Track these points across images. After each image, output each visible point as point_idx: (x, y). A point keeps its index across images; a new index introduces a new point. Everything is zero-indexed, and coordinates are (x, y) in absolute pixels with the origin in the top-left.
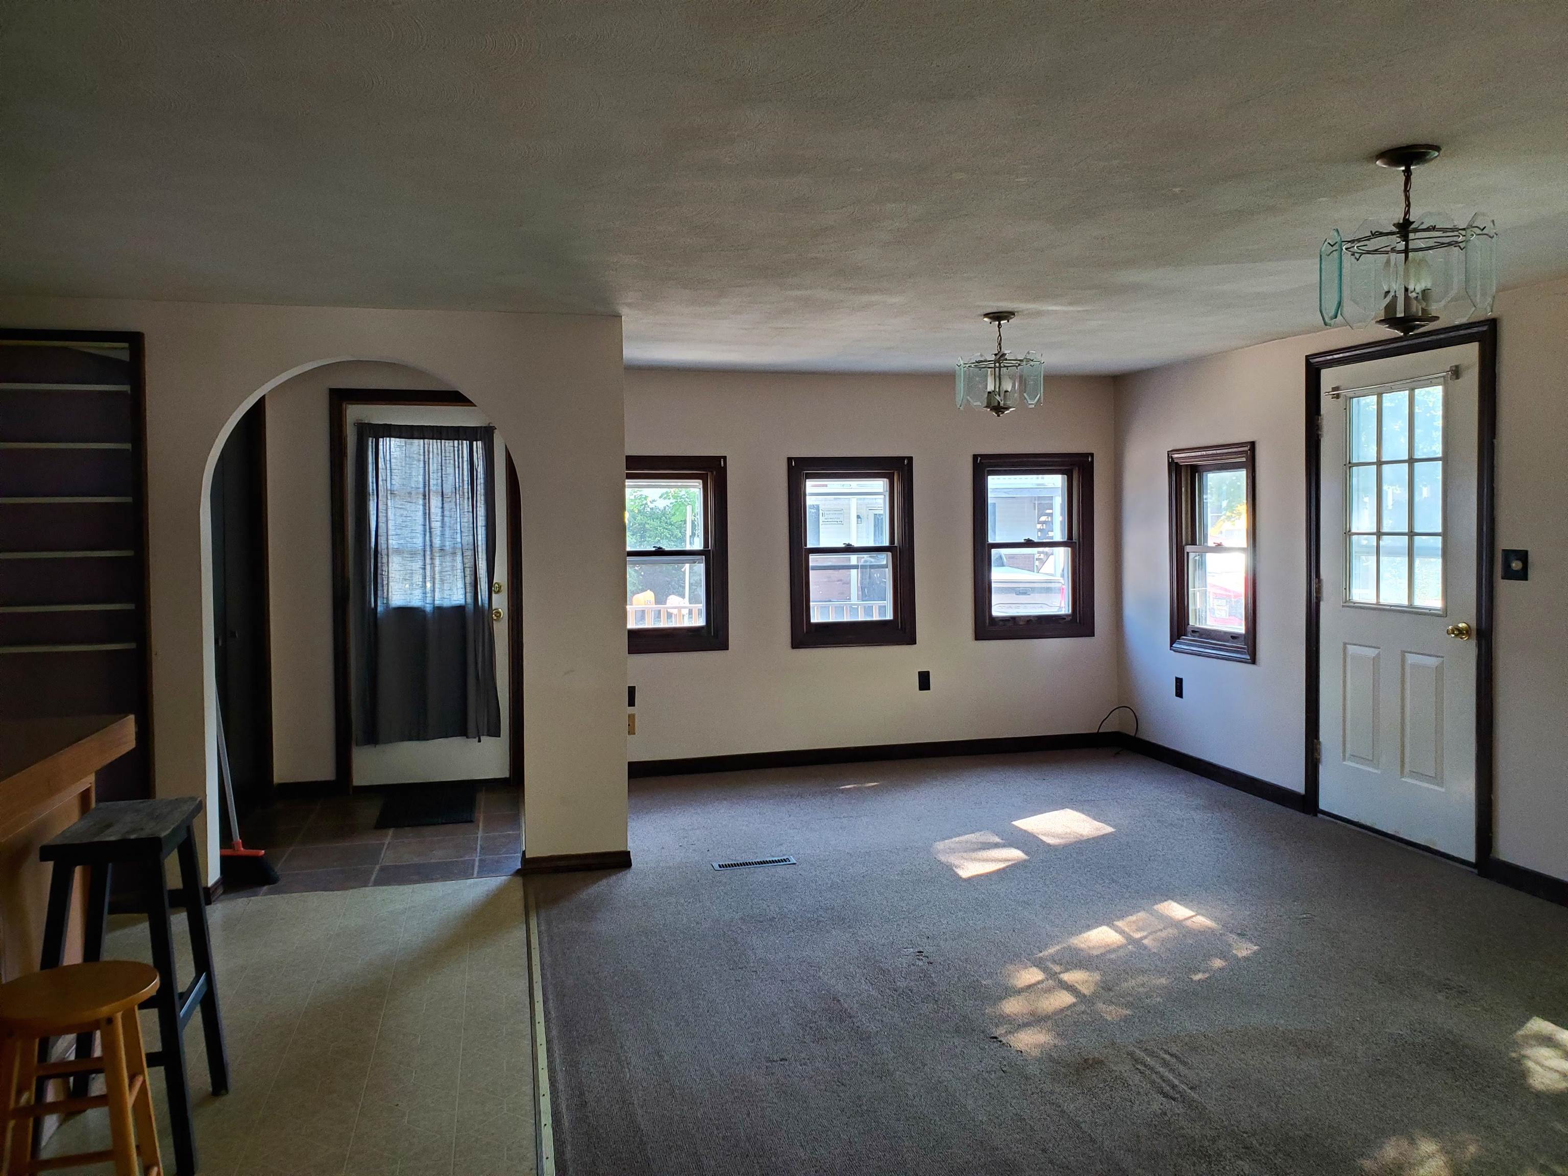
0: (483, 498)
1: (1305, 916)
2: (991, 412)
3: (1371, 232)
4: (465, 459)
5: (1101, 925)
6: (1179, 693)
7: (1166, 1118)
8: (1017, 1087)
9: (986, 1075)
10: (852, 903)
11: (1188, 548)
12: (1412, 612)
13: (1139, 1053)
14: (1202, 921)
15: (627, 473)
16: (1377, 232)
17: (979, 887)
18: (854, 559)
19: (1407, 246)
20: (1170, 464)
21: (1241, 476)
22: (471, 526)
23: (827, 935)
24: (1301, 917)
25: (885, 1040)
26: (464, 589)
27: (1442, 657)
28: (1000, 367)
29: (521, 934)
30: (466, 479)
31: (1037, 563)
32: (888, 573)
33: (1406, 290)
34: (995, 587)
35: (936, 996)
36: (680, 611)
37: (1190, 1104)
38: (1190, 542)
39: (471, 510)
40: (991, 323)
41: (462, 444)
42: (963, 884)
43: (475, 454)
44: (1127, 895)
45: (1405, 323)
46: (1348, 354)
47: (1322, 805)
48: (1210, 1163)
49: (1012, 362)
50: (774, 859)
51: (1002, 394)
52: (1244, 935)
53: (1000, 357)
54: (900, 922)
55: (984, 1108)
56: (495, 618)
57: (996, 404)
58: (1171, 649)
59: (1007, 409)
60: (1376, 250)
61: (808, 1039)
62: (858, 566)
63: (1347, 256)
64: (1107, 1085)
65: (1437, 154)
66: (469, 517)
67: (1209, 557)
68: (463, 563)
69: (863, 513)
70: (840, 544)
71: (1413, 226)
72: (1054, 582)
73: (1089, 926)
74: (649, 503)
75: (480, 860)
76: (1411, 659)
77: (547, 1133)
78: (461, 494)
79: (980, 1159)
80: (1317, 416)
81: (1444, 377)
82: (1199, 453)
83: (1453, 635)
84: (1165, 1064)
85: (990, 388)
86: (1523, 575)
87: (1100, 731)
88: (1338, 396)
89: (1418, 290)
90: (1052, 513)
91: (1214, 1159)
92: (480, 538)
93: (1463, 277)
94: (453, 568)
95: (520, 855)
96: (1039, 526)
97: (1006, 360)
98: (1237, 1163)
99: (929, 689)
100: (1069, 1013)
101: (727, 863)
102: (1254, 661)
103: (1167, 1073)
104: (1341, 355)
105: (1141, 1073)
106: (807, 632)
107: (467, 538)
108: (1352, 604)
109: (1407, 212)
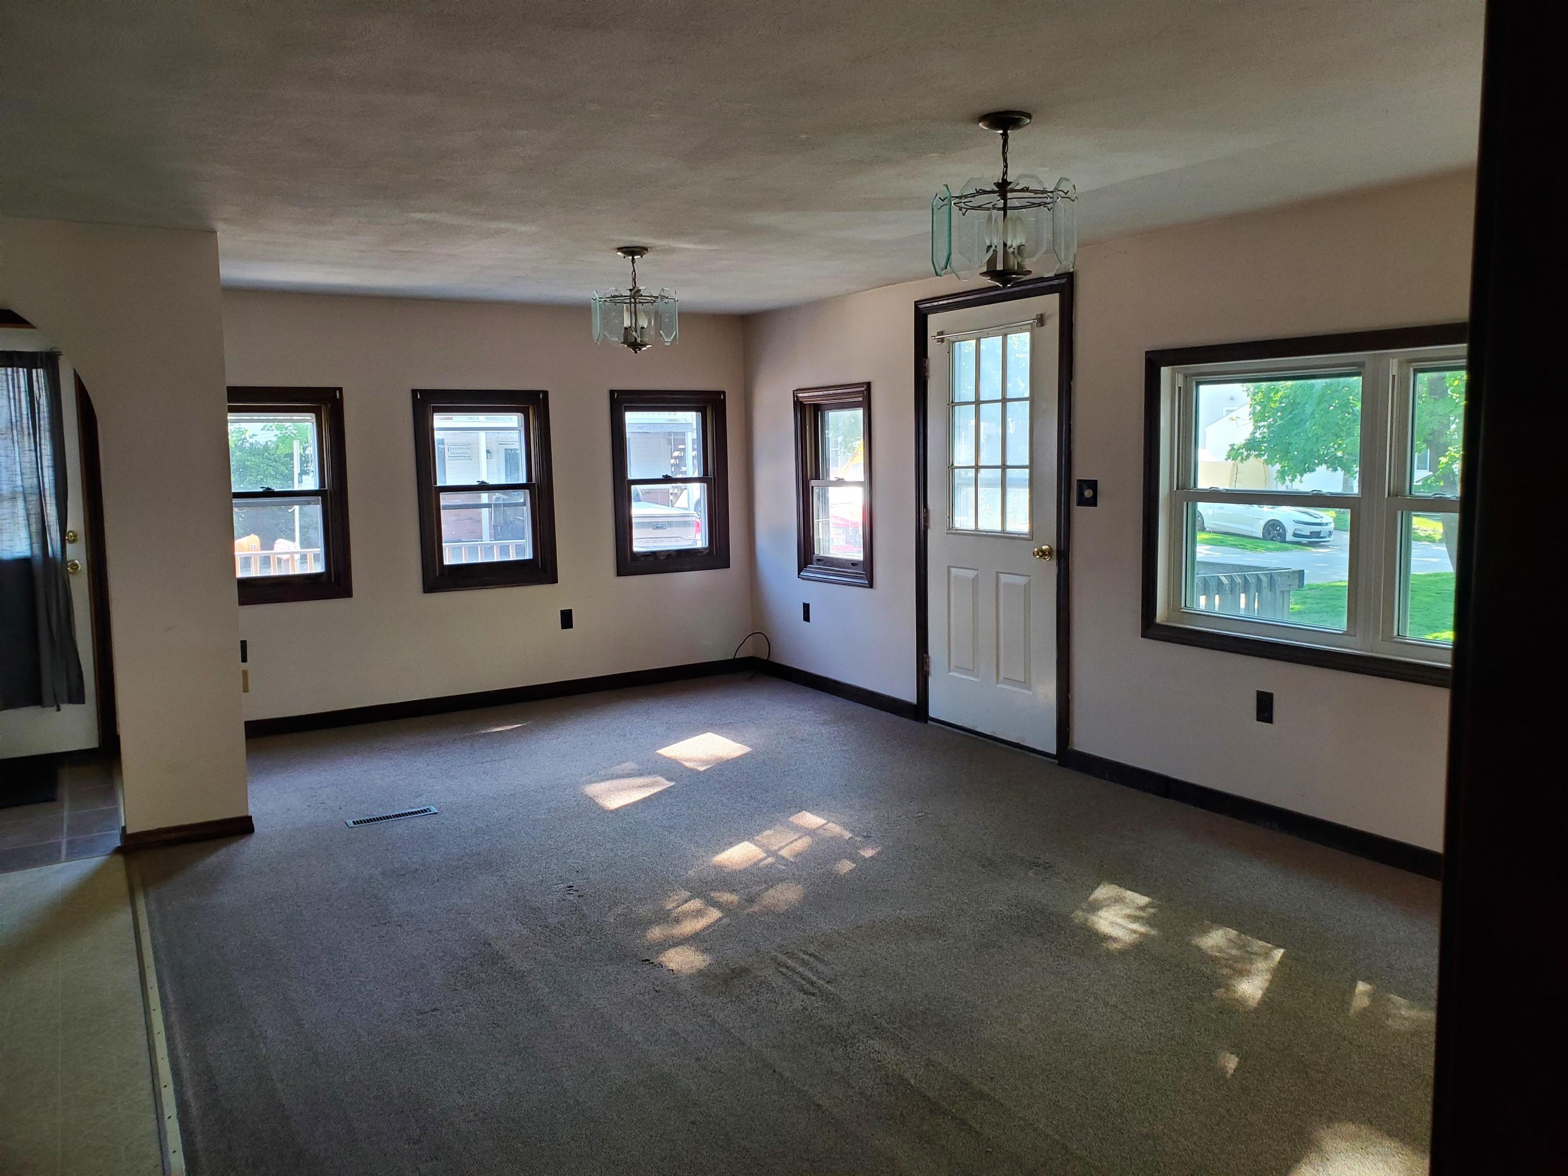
0: (48, 434)
1: (920, 814)
2: (628, 348)
3: (976, 189)
4: (23, 389)
5: (742, 841)
6: (807, 618)
7: (807, 1013)
8: (670, 1004)
9: (640, 998)
10: (500, 847)
11: (813, 483)
12: (1004, 537)
13: (782, 958)
14: (835, 829)
15: (229, 406)
16: (980, 190)
17: (626, 817)
18: (484, 497)
19: (1005, 204)
20: (794, 402)
21: (859, 413)
22: (35, 466)
23: (474, 881)
24: (917, 815)
25: (539, 977)
26: (29, 540)
27: (1029, 576)
28: (635, 303)
29: (126, 917)
30: (24, 412)
31: (671, 497)
32: (527, 511)
33: (1005, 245)
34: (636, 523)
35: (588, 927)
36: (293, 557)
37: (826, 996)
38: (814, 477)
39: (33, 448)
40: (624, 257)
41: (18, 372)
42: (610, 816)
43: (35, 384)
44: (765, 810)
45: (1003, 276)
46: (950, 301)
47: (932, 714)
48: (846, 1046)
49: (647, 298)
50: (413, 810)
51: (639, 331)
52: (869, 837)
53: (635, 293)
54: (548, 860)
55: (640, 1028)
56: (71, 571)
57: (633, 340)
58: (799, 577)
59: (645, 345)
60: (979, 207)
61: (459, 987)
62: (491, 504)
63: (955, 209)
64: (753, 990)
65: (1028, 121)
66: (31, 457)
67: (832, 491)
68: (27, 509)
69: (493, 449)
70: (474, 482)
71: (1010, 187)
72: (689, 516)
73: (731, 843)
74: (248, 438)
75: (70, 843)
76: (1004, 578)
77: (173, 1127)
78: (19, 429)
79: (638, 1077)
80: (924, 359)
81: (1031, 324)
82: (821, 393)
83: (1038, 557)
84: (804, 963)
85: (627, 323)
86: (1093, 502)
87: (736, 657)
88: (942, 340)
89: (1014, 246)
90: (685, 448)
91: (849, 1042)
92: (46, 480)
93: (1050, 236)
94: (13, 515)
95: (118, 832)
96: (672, 461)
97: (641, 296)
98: (869, 1042)
99: (571, 627)
100: (716, 928)
101: (365, 819)
102: (871, 586)
103: (806, 971)
104: (945, 302)
105: (783, 975)
106: (440, 574)
107: (30, 481)
108: (955, 531)
109: (1005, 173)
